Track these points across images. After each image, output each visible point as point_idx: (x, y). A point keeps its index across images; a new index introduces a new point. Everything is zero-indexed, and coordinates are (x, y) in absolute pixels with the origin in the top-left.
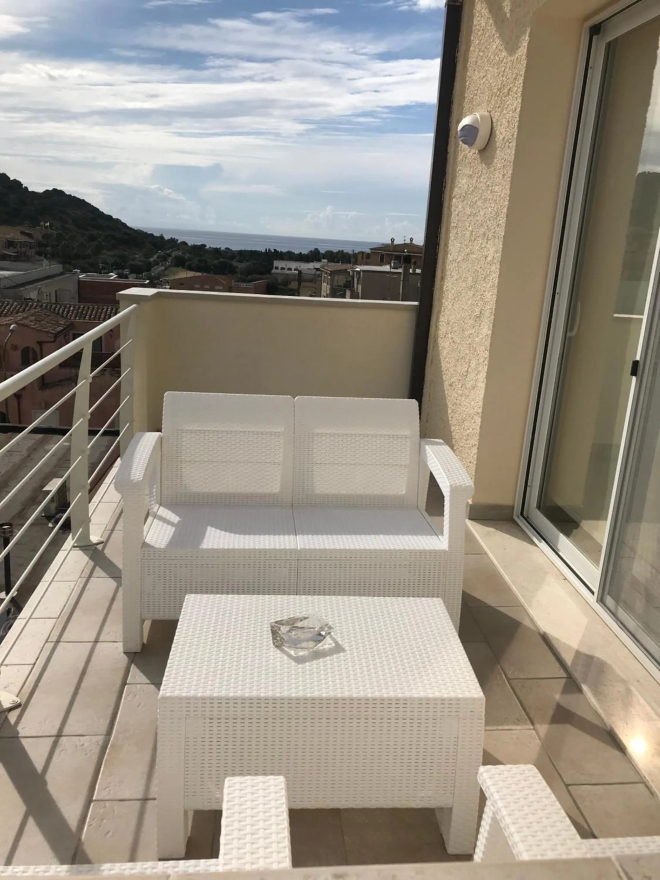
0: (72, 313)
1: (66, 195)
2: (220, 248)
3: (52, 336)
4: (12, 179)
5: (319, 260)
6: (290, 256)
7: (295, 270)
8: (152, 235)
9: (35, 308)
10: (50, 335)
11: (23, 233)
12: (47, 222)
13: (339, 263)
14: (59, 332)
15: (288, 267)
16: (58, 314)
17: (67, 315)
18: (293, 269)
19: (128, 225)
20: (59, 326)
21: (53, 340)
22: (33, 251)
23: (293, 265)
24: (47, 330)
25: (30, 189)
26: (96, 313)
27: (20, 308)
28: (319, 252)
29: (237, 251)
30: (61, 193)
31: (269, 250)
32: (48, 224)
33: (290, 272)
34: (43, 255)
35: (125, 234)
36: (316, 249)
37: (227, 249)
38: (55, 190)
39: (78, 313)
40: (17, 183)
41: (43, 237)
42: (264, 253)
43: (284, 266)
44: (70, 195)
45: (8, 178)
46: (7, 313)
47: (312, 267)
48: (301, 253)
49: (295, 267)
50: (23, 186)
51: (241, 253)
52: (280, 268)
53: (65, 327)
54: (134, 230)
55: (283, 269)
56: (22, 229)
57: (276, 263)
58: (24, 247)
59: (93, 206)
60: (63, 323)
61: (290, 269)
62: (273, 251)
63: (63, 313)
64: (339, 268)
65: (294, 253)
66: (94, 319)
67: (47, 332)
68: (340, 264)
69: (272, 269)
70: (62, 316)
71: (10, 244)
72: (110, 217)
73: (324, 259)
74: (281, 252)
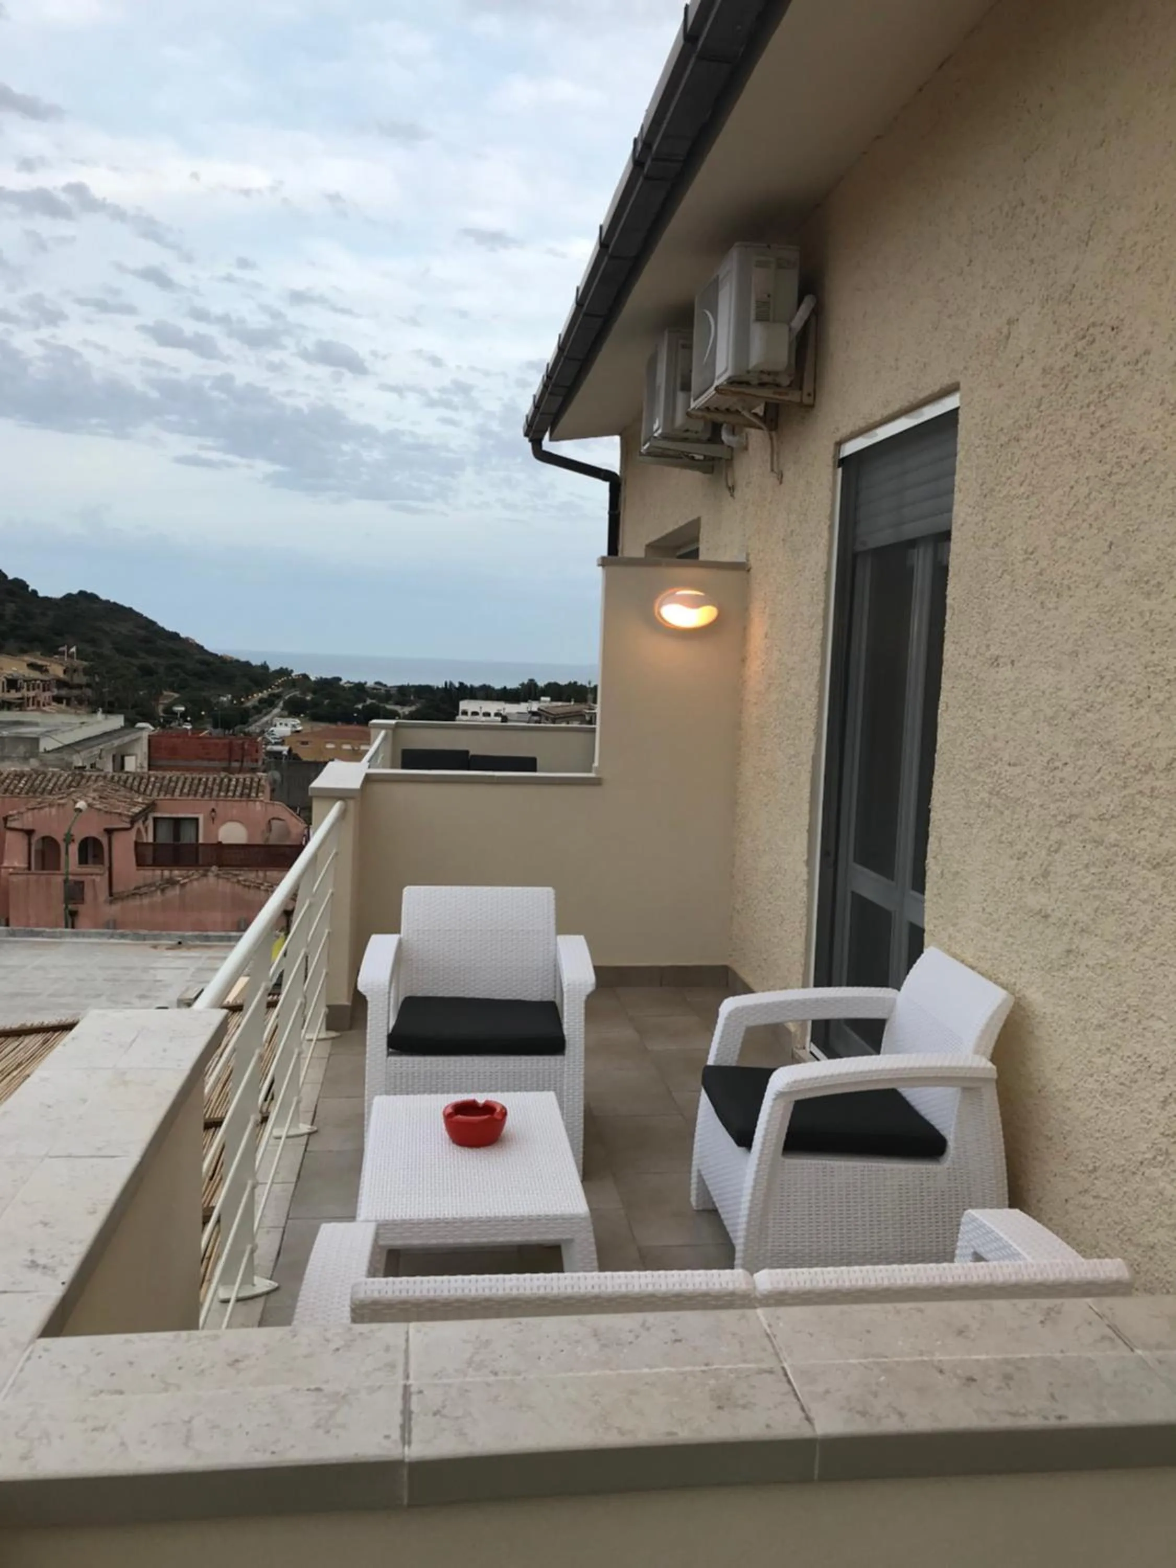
0: (154, 786)
1: (101, 600)
2: (366, 683)
3: (128, 820)
4: (10, 577)
5: (537, 699)
6: (486, 693)
7: (497, 715)
8: (247, 664)
9: (96, 781)
10: (124, 818)
11: (32, 666)
12: (72, 647)
13: (570, 701)
14: (137, 815)
15: (484, 710)
16: (131, 789)
17: (145, 790)
18: (492, 714)
19: (206, 647)
20: (135, 806)
21: (128, 826)
22: (48, 694)
23: (493, 707)
24: (119, 811)
25: (41, 594)
26: (191, 786)
27: (72, 781)
28: (536, 685)
29: (394, 687)
30: (93, 598)
31: (451, 684)
32: (73, 650)
33: (488, 718)
34: (65, 702)
35: (203, 663)
36: (532, 681)
37: (378, 683)
38: (82, 593)
39: (161, 786)
40: (20, 585)
41: (65, 672)
42: (443, 688)
43: (477, 710)
44: (108, 602)
45: (5, 576)
46: (53, 789)
47: (525, 710)
48: (505, 688)
49: (496, 711)
50: (30, 589)
51: (402, 690)
52: (469, 713)
53: (144, 806)
54: (216, 655)
55: (475, 714)
56: (28, 659)
57: (464, 705)
58: (34, 689)
59: (146, 618)
60: (140, 800)
61: (487, 714)
62: (457, 685)
63: (139, 786)
64: (568, 709)
65: (493, 689)
66: (188, 794)
67: (120, 814)
68: (572, 703)
69: (457, 714)
70: (138, 791)
71: (12, 684)
72: (175, 636)
73: (544, 695)
74: (472, 686)
